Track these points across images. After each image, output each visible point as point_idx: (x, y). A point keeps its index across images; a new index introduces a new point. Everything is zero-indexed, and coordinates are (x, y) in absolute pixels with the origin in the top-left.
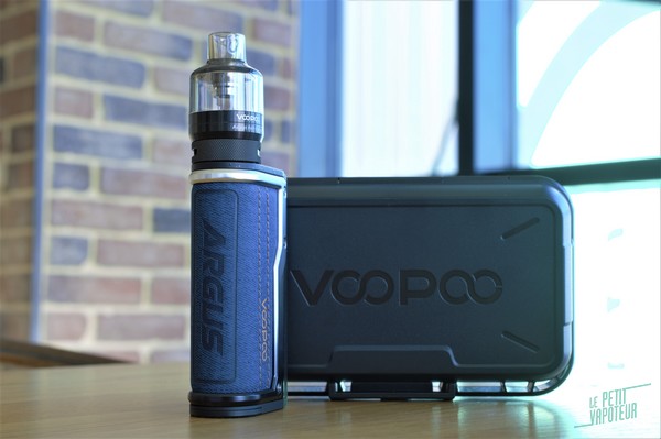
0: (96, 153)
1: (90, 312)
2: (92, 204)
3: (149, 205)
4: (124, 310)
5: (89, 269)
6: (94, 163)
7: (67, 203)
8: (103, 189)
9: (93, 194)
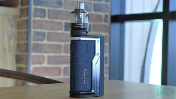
0: (47, 6)
1: (46, 55)
2: (46, 21)
3: (64, 21)
4: (56, 54)
5: (45, 42)
6: (47, 9)
7: (38, 21)
8: (49, 17)
9: (46, 18)
